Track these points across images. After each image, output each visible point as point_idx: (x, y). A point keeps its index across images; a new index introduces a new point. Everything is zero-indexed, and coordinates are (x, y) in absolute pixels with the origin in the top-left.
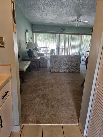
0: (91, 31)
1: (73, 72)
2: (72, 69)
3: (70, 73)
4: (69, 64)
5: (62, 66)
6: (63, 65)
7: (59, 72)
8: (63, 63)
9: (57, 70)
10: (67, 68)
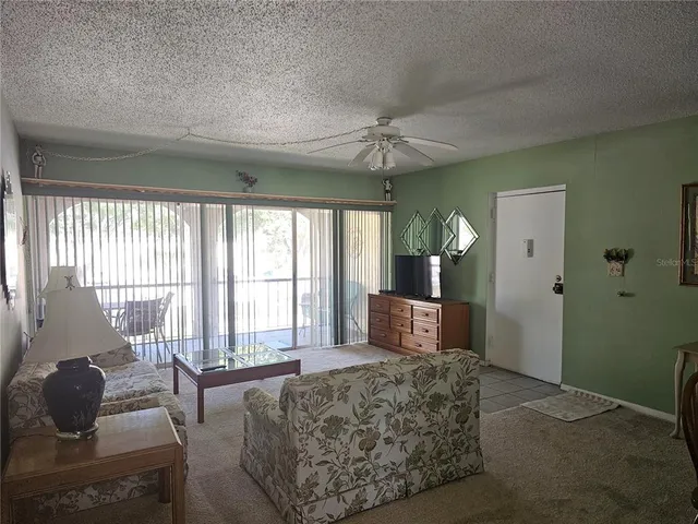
0: (387, 192)
1: (448, 480)
2: (440, 454)
3: (429, 487)
4: (421, 419)
5: (378, 456)
6: (388, 441)
7: (360, 512)
8: (382, 428)
9: (350, 497)
10: (409, 461)
